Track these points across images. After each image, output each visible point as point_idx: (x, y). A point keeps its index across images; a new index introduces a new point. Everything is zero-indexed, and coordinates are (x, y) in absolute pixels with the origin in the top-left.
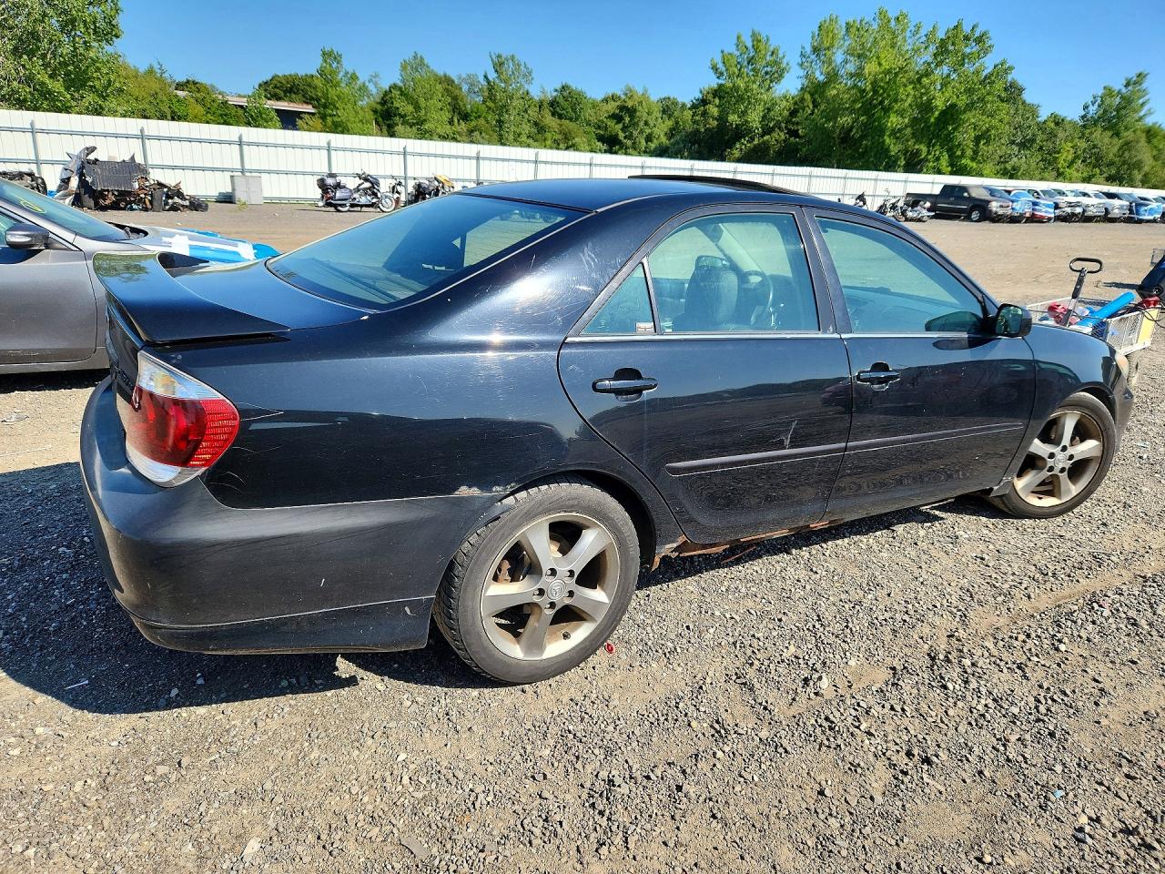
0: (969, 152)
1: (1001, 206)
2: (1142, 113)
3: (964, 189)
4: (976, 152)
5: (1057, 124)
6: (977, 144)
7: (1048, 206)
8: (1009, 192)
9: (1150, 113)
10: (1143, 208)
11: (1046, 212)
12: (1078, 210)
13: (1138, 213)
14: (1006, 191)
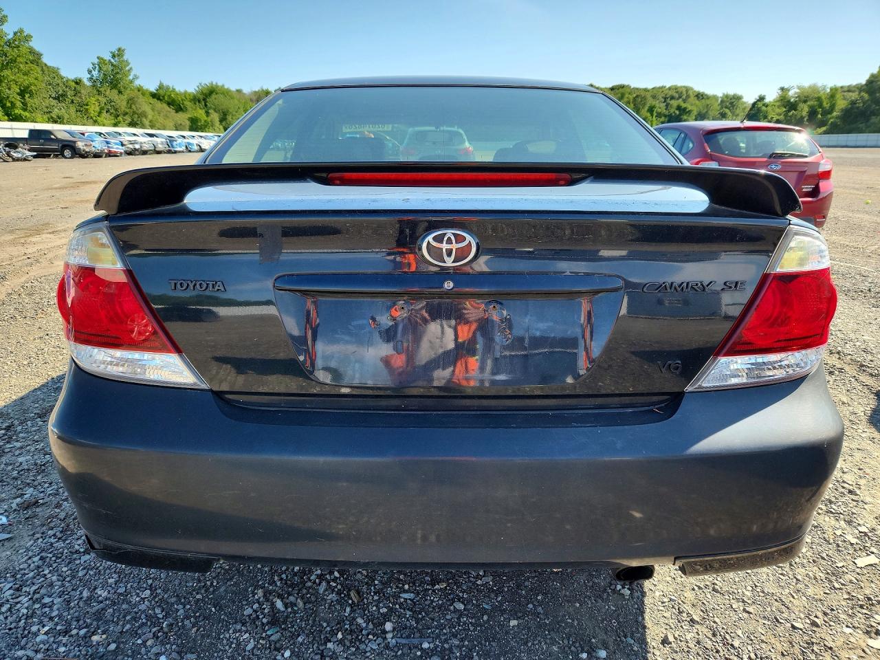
0: (19, 104)
1: (86, 145)
2: (131, 77)
3: (49, 132)
4: (25, 104)
5: (77, 83)
6: (23, 97)
7: (116, 144)
8: (83, 134)
9: (136, 77)
10: (175, 143)
11: (117, 148)
12: (137, 146)
13: (173, 147)
14: (81, 134)
